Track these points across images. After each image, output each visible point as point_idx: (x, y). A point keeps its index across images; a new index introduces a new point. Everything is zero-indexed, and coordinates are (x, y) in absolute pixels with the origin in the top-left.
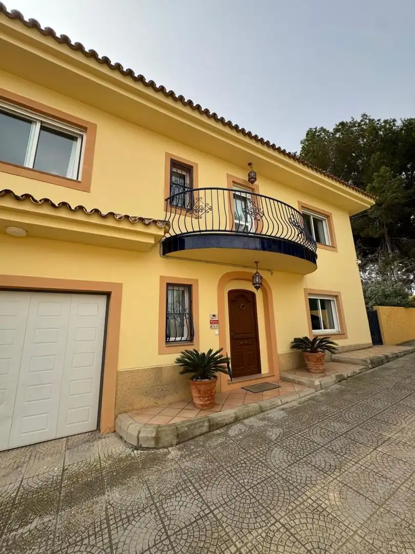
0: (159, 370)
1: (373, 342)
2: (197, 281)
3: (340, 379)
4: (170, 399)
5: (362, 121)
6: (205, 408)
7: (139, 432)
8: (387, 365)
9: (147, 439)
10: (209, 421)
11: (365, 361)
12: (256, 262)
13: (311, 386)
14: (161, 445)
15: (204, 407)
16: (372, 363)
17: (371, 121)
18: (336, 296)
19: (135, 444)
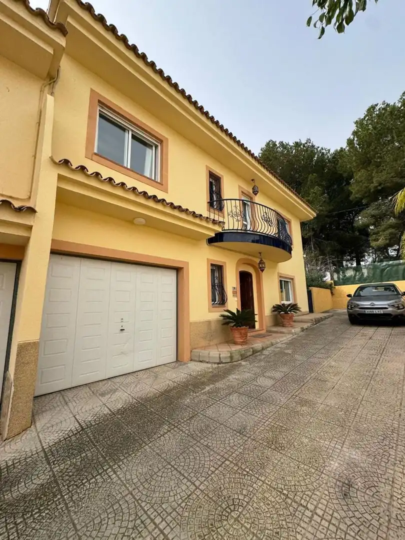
0: (209, 322)
1: (309, 311)
2: (225, 263)
3: (303, 330)
4: (215, 341)
5: (306, 143)
6: (244, 344)
7: (220, 354)
8: (321, 323)
9: (226, 358)
10: (252, 348)
11: (312, 320)
12: (260, 253)
13: (290, 333)
14: (233, 361)
15: (242, 344)
16: (316, 321)
17: (313, 146)
18: (292, 279)
19: (218, 361)
